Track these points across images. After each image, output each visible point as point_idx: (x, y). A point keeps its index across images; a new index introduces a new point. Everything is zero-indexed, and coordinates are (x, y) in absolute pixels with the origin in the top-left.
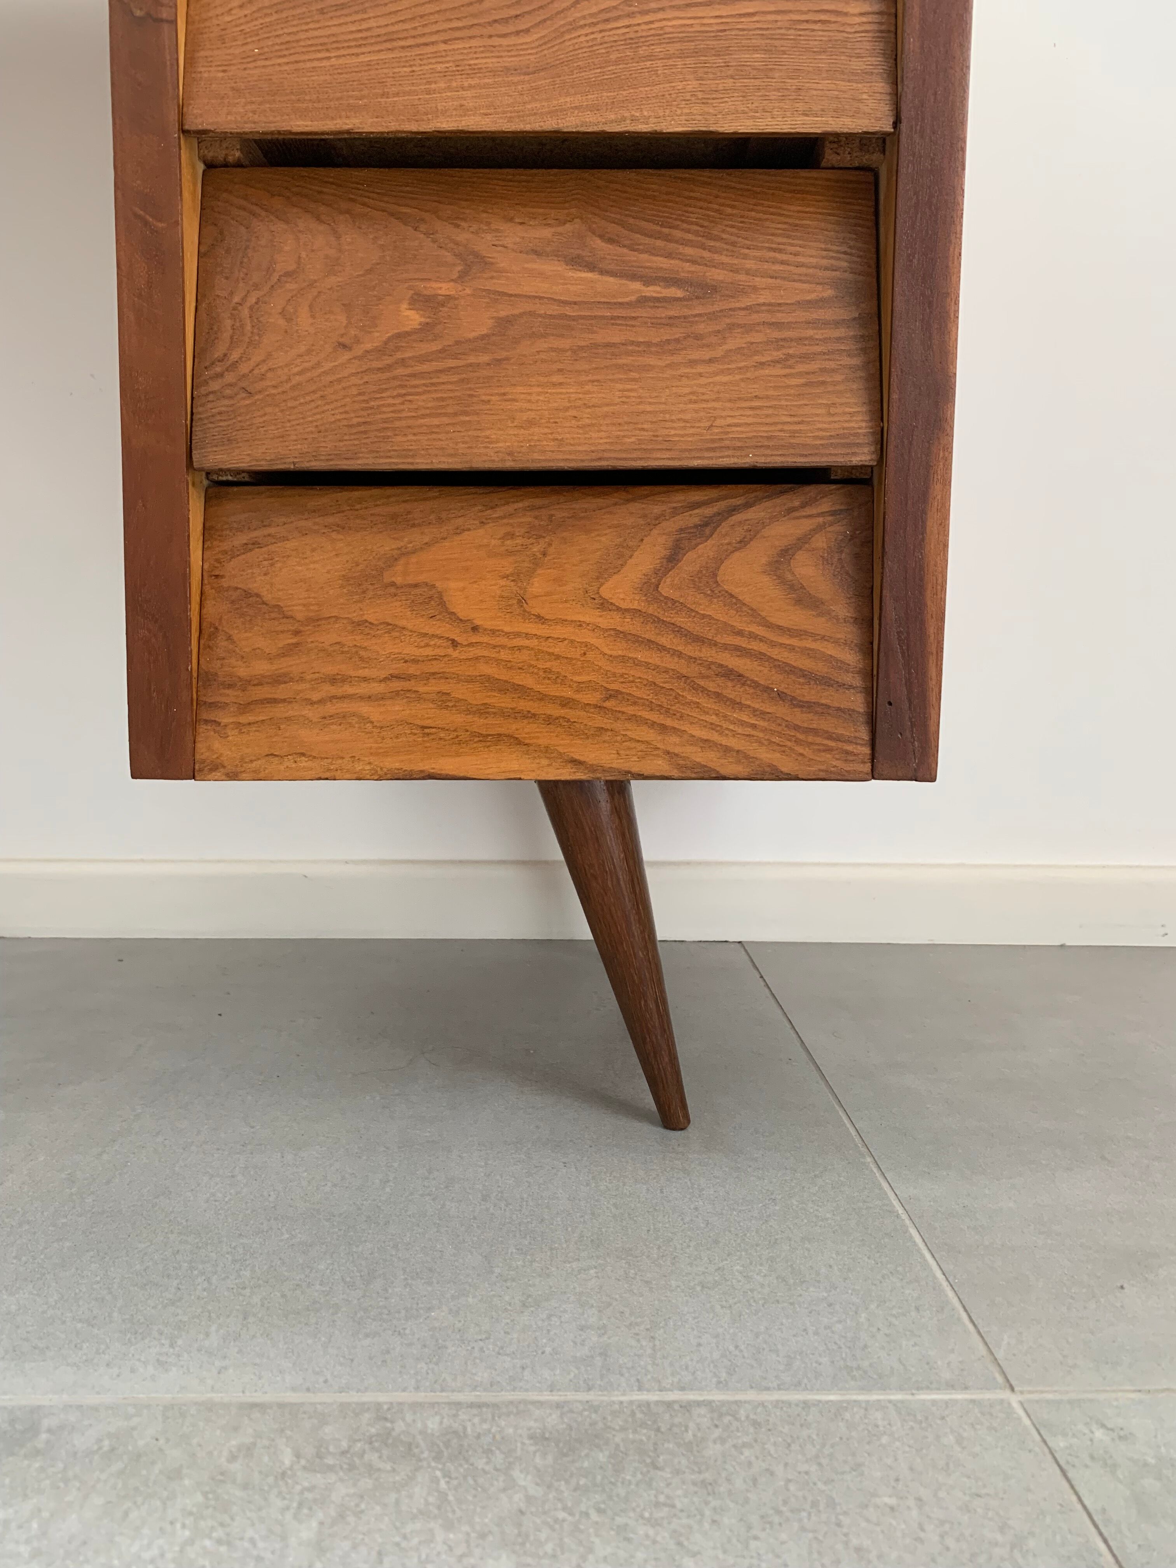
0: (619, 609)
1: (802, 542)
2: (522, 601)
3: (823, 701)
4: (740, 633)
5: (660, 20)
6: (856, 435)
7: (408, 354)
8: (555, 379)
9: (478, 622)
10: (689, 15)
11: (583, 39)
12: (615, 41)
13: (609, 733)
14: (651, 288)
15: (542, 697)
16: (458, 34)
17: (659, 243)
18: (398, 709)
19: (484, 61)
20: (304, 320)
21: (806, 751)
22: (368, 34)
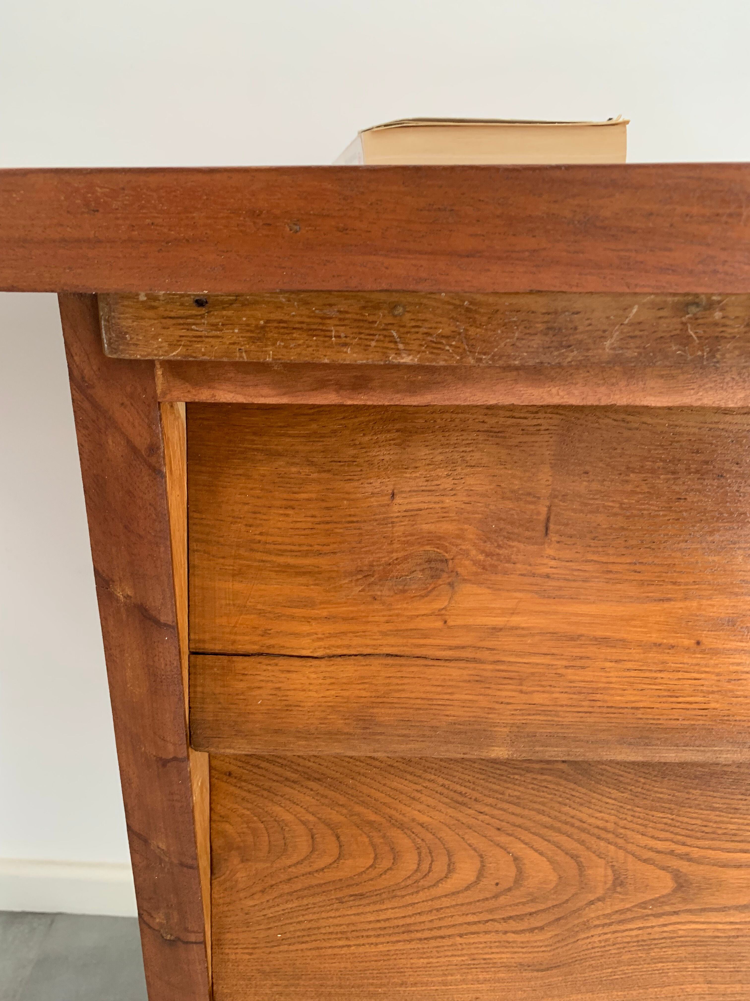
5: (675, 923)
10: (702, 920)
11: (596, 939)
12: (628, 943)
16: (474, 928)
19: (499, 956)
22: (387, 924)
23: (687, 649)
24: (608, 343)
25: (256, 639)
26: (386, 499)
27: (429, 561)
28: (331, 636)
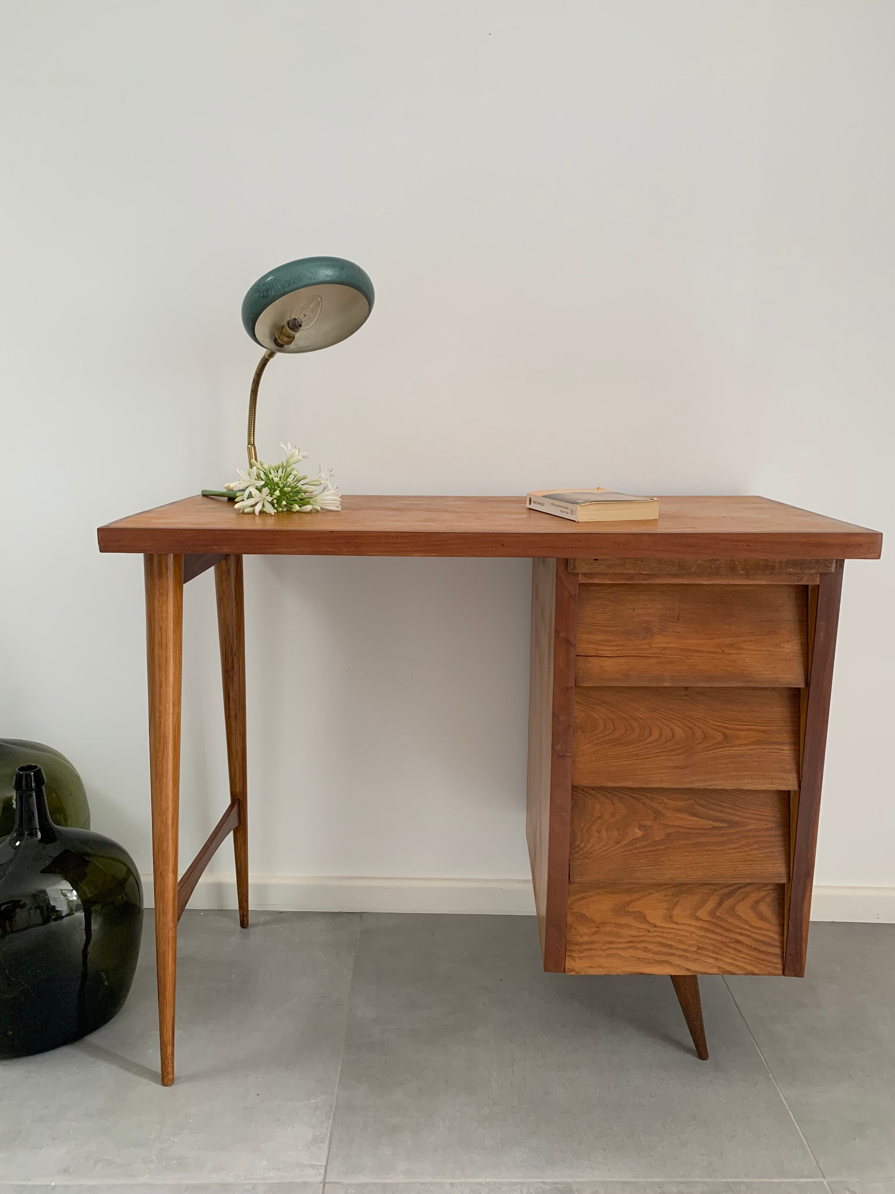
0: (702, 920)
1: (762, 899)
2: (671, 917)
3: (768, 951)
4: (742, 928)
5: (725, 751)
6: (782, 874)
7: (638, 845)
8: (686, 854)
9: (656, 924)
10: (733, 749)
11: (699, 757)
12: (710, 758)
13: (699, 961)
14: (716, 823)
15: (677, 949)
16: (659, 754)
17: (719, 808)
18: (630, 952)
19: (667, 764)
20: (604, 834)
21: (763, 967)
22: (630, 754)
23: (720, 653)
24: (693, 569)
25: (594, 652)
26: (632, 611)
27: (645, 628)
28: (616, 650)
